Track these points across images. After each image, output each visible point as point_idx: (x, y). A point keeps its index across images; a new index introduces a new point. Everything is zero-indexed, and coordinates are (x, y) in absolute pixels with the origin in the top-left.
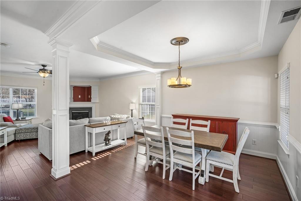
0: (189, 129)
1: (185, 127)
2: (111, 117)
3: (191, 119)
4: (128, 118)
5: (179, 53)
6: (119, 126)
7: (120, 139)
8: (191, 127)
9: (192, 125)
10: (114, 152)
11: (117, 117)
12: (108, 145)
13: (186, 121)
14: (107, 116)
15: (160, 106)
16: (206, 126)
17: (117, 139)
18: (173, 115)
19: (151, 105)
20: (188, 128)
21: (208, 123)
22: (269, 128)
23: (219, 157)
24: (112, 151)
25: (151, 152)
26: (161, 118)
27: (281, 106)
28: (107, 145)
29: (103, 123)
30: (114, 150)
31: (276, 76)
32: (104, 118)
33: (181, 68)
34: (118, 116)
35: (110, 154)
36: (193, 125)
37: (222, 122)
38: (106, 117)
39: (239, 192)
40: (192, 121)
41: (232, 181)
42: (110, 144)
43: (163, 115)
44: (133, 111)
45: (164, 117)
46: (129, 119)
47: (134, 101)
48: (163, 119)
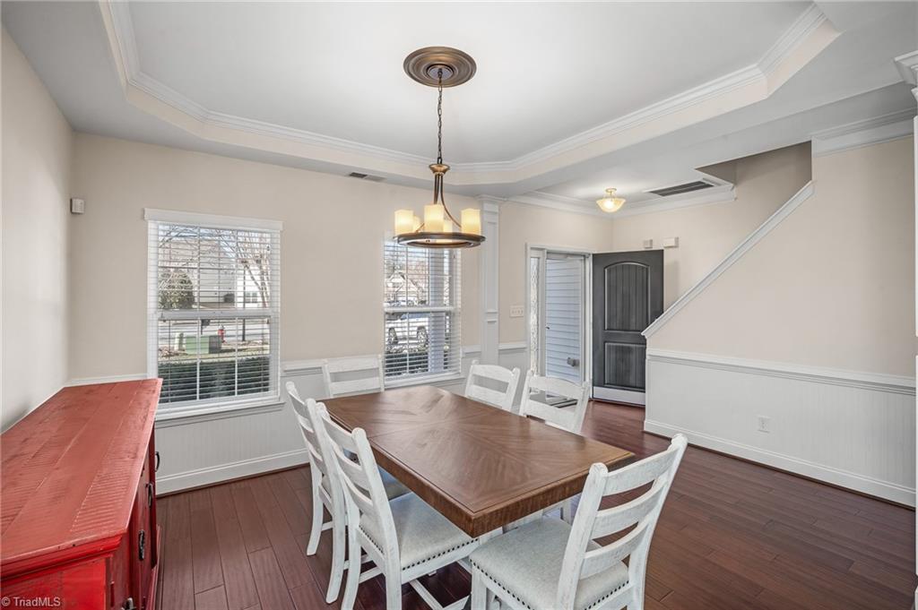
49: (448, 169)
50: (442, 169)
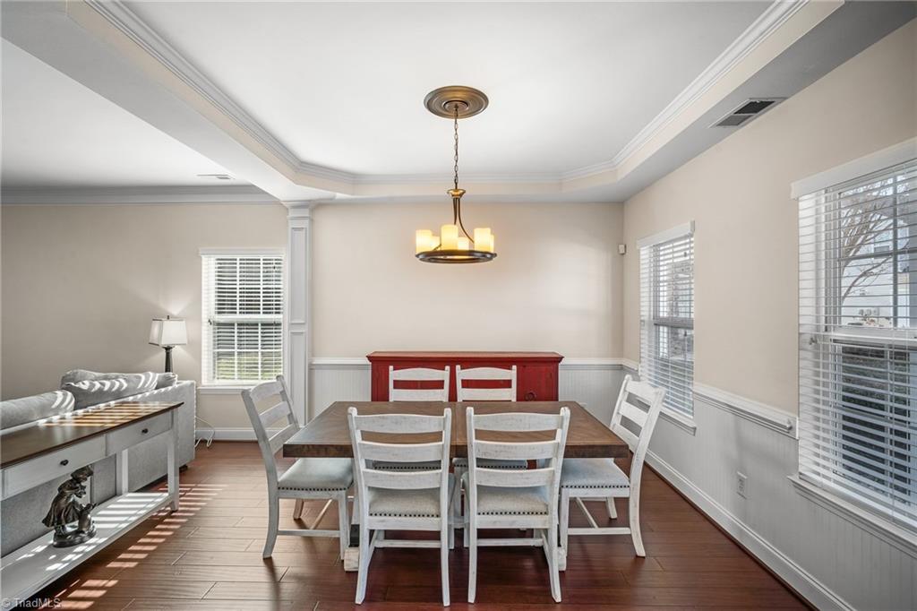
0: (456, 400)
1: (441, 395)
2: (78, 394)
3: (458, 367)
4: (163, 386)
5: (457, 144)
6: (145, 431)
7: (129, 491)
8: (463, 394)
9: (463, 387)
10: (132, 565)
11: (113, 385)
12: (82, 542)
13: (443, 375)
14: (52, 390)
15: (307, 326)
16: (507, 384)
17: (116, 494)
18: (370, 358)
19: (238, 325)
20: (453, 396)
21: (511, 374)
22: (610, 372)
23: (592, 474)
24: (113, 565)
25: (378, 518)
26: (311, 368)
27: (642, 318)
28: (72, 544)
29: (36, 428)
30: (123, 556)
31: (622, 251)
32: (34, 400)
33: (461, 195)
34: (117, 384)
35: (112, 583)
36: (468, 384)
37: (524, 366)
38: (48, 396)
39: (644, 555)
40: (463, 374)
41: (627, 529)
42: (91, 535)
43: (317, 361)
44: (174, 352)
45: (321, 367)
46: (170, 388)
47: (175, 310)
48: (318, 374)
49: (464, 192)
50: (459, 193)
